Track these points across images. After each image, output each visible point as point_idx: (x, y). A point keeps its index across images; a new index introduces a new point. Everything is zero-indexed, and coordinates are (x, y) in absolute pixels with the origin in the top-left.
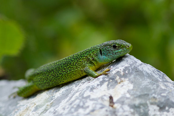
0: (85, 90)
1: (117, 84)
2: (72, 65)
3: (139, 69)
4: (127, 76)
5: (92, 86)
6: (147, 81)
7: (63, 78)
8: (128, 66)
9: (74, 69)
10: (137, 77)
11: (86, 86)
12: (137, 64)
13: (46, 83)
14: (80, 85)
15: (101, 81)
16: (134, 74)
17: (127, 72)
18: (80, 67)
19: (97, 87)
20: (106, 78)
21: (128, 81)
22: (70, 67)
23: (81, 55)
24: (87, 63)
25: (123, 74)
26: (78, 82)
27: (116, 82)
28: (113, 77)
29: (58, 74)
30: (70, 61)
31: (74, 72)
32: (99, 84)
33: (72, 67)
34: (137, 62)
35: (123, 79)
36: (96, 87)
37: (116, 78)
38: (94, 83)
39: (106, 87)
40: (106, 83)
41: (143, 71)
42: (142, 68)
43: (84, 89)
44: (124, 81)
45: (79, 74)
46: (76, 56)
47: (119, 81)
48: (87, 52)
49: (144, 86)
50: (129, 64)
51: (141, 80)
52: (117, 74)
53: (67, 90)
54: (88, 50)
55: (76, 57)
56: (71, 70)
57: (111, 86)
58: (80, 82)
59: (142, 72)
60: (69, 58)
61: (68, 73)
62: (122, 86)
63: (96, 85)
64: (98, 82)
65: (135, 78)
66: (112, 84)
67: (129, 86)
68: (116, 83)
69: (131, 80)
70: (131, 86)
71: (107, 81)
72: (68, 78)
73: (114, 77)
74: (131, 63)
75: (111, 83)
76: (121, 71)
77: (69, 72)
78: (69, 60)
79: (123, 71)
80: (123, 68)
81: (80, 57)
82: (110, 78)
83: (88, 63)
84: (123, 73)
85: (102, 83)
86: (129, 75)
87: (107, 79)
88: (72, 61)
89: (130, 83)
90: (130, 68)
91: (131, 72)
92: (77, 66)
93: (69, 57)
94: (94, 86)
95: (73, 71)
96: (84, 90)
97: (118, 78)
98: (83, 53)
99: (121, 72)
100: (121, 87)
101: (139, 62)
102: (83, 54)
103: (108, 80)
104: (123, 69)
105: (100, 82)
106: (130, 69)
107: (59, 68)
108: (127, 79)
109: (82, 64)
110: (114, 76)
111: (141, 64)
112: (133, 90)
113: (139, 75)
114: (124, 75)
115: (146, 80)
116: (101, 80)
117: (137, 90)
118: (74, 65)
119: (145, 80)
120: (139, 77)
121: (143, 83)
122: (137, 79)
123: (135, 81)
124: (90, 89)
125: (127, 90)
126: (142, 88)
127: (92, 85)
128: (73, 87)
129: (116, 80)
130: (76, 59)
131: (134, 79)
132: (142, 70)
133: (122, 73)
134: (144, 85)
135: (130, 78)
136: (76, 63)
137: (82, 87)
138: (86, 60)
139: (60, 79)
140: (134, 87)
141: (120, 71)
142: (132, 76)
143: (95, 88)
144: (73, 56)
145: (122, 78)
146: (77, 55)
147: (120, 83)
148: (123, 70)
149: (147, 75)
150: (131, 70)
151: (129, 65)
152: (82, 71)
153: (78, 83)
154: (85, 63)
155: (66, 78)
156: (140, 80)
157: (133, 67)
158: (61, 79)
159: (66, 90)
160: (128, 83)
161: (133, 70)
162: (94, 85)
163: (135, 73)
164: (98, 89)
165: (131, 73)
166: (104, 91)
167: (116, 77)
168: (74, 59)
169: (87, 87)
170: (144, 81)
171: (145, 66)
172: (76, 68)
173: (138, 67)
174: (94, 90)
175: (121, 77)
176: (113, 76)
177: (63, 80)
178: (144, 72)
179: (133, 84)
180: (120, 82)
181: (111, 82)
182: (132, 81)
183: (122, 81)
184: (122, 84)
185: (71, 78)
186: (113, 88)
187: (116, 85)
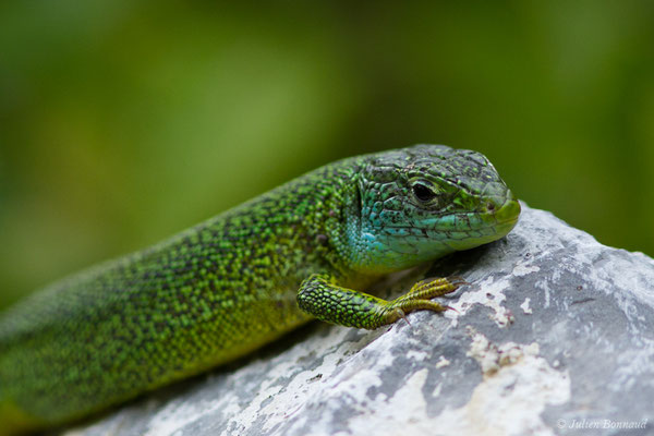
0: (302, 422)
1: (482, 380)
2: (220, 278)
3: (590, 283)
4: (529, 332)
5: (340, 399)
6: (643, 353)
7: (174, 347)
8: (530, 270)
9: (234, 298)
10: (587, 329)
11: (304, 399)
12: (581, 258)
13: (78, 382)
14: (263, 395)
15: (388, 369)
16: (570, 314)
17: (525, 306)
18: (270, 284)
19: (371, 404)
20: (411, 347)
21: (537, 356)
22: (212, 286)
23: (272, 215)
24: (304, 259)
25: (506, 320)
26: (249, 378)
27: (474, 367)
28: (451, 342)
29: (145, 331)
30: (210, 254)
31: (238, 316)
32: (378, 383)
33: (224, 288)
34: (574, 249)
35: (507, 347)
36: (364, 404)
37: (468, 348)
38: (346, 379)
39: (420, 401)
40: (417, 379)
41: (617, 295)
42: (610, 281)
43: (295, 419)
44: (517, 358)
45: (264, 320)
46: (243, 223)
47: (488, 361)
48: (302, 197)
49: (632, 382)
50: (537, 263)
51: (610, 348)
52: (473, 320)
53: (194, 427)
54: (307, 184)
55: (245, 228)
56: (220, 302)
57: (447, 391)
58: (263, 377)
59: (609, 300)
60: (207, 237)
61: (204, 321)
62: (510, 387)
63: (360, 395)
64: (371, 377)
65: (577, 337)
66: (450, 381)
67: (546, 387)
68: (475, 373)
69: (557, 351)
70: (560, 388)
71: (419, 367)
72: (205, 349)
73: (459, 338)
74: (546, 253)
75: (444, 374)
76: (495, 304)
77: (207, 315)
78: (203, 250)
79: (504, 303)
80: (504, 284)
81: (263, 229)
82: (437, 348)
83: (313, 261)
84: (508, 315)
85: (392, 379)
86: (540, 322)
87: (420, 356)
88: (222, 252)
89: (552, 371)
90: (544, 285)
91: (547, 304)
92: (251, 279)
93: (205, 229)
94: (349, 401)
95: (229, 310)
96: (296, 426)
97: (479, 343)
98: (277, 203)
99: (492, 310)
100: (503, 395)
101: (589, 245)
102: (282, 211)
103: (426, 359)
104: (505, 292)
105: (381, 377)
106: (543, 291)
107: (153, 295)
108: (534, 348)
109: (278, 269)
110: (457, 333)
111: (601, 258)
112: (571, 406)
113: (596, 318)
114: (512, 323)
115: (639, 344)
116: (387, 360)
117: (593, 406)
118: (235, 273)
119: (636, 348)
120: (596, 333)
121: (626, 364)
122: (591, 342)
123: (579, 354)
124: (327, 417)
125: (540, 408)
126: (619, 395)
127: (337, 391)
128: (225, 405)
129: (469, 354)
130: (245, 242)
131: (568, 345)
132: (608, 292)
133: (500, 316)
134: (629, 377)
135: (548, 339)
136: (245, 265)
137: (282, 408)
138: (296, 246)
139: (160, 356)
140: (574, 392)
141: (485, 301)
142: (560, 328)
143: (358, 408)
144: (228, 225)
145: (500, 341)
146: (247, 219)
147: (493, 372)
148: (504, 297)
149: (643, 318)
150: (548, 296)
151: (537, 269)
152: (280, 304)
153: (251, 386)
154: (292, 261)
155: (194, 351)
156: (602, 346)
157: (556, 275)
158: (165, 355)
159: (188, 427)
160: (542, 370)
161: (557, 292)
162: (351, 392)
163: (575, 307)
164: (373, 412)
165: (548, 309)
166: (412, 421)
167: (470, 339)
168: (234, 240)
169: (310, 407)
170: (629, 353)
171: (624, 263)
172: (248, 293)
173: (585, 277)
174: (356, 424)
175: (495, 335)
176: (451, 334)
177: (179, 361)
178: (624, 299)
179: (566, 373)
180: (493, 365)
181: (445, 367)
182: (560, 357)
183: (504, 362)
184: (505, 377)
185: (221, 347)
186: (461, 405)
187: (475, 385)
